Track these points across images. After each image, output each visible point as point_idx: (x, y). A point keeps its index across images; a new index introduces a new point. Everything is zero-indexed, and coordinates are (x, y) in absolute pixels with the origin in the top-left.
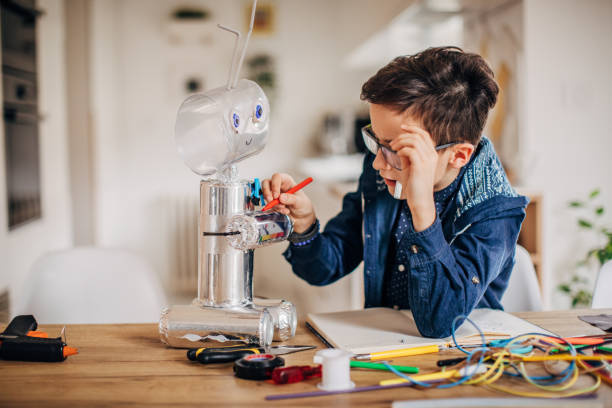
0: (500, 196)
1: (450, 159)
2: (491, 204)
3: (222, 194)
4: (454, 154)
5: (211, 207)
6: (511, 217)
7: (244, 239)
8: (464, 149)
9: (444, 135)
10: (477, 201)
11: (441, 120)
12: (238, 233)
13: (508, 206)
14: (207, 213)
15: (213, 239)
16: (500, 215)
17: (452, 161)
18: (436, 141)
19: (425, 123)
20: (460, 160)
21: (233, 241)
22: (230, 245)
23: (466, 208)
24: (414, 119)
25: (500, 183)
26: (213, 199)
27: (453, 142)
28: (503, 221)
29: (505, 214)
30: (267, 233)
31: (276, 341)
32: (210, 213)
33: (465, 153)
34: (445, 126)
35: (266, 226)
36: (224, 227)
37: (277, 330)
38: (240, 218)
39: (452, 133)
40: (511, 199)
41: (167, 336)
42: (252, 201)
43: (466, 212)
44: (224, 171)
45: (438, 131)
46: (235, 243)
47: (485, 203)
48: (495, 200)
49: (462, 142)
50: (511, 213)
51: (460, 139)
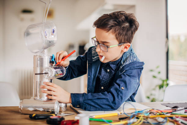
0: (135, 61)
1: (123, 49)
2: (132, 64)
3: (42, 60)
4: (124, 47)
5: (37, 64)
6: (139, 69)
7: (50, 75)
8: (127, 45)
9: (121, 40)
10: (127, 63)
11: (121, 34)
12: (47, 73)
13: (138, 65)
14: (36, 66)
15: (38, 76)
16: (135, 68)
17: (123, 50)
18: (119, 42)
19: (116, 35)
20: (125, 49)
21: (45, 76)
22: (45, 77)
23: (124, 65)
24: (112, 34)
25: (135, 57)
26: (38, 62)
27: (124, 43)
28: (136, 70)
29: (137, 68)
30: (57, 73)
31: (60, 112)
32: (37, 67)
33: (128, 47)
34: (122, 37)
35: (57, 71)
36: (42, 71)
37: (60, 108)
38: (48, 68)
39: (124, 39)
40: (139, 63)
41: (21, 109)
42: (51, 62)
43: (123, 67)
44: (42, 52)
45: (120, 38)
46: (46, 77)
47: (130, 64)
48: (133, 63)
49: (127, 43)
50: (139, 67)
51: (127, 42)
